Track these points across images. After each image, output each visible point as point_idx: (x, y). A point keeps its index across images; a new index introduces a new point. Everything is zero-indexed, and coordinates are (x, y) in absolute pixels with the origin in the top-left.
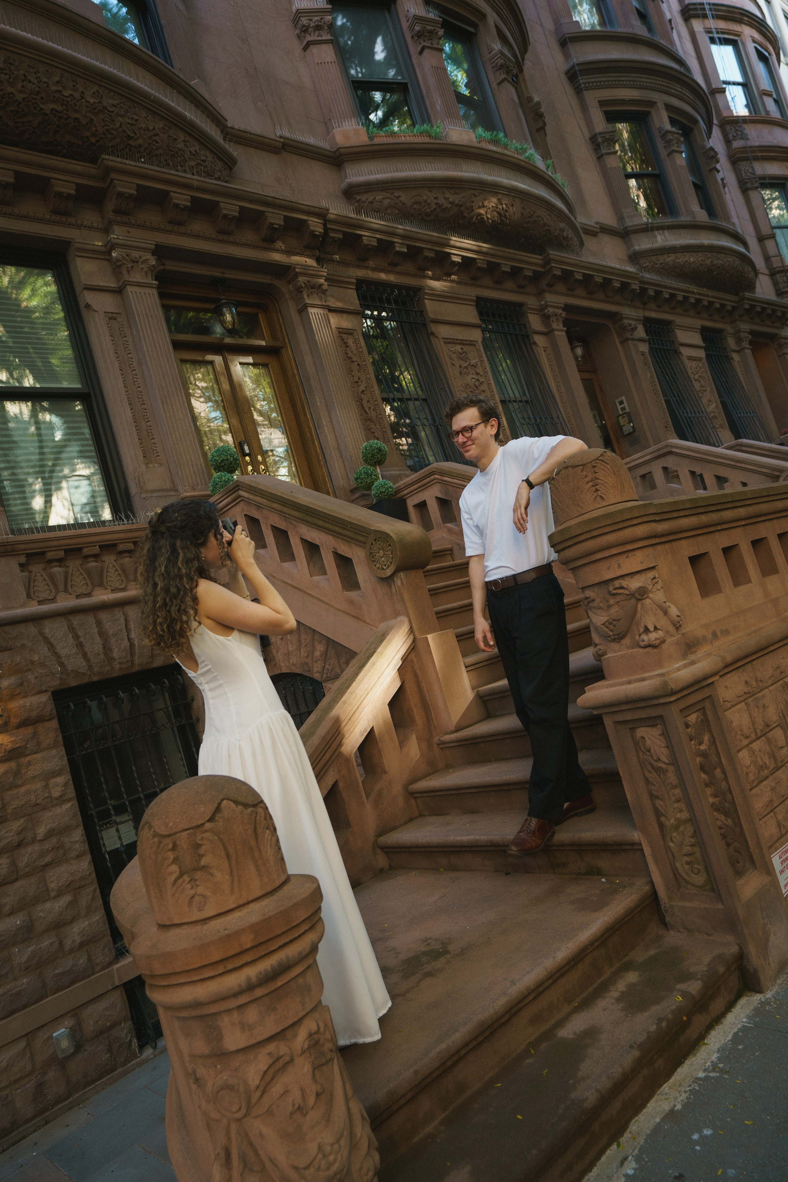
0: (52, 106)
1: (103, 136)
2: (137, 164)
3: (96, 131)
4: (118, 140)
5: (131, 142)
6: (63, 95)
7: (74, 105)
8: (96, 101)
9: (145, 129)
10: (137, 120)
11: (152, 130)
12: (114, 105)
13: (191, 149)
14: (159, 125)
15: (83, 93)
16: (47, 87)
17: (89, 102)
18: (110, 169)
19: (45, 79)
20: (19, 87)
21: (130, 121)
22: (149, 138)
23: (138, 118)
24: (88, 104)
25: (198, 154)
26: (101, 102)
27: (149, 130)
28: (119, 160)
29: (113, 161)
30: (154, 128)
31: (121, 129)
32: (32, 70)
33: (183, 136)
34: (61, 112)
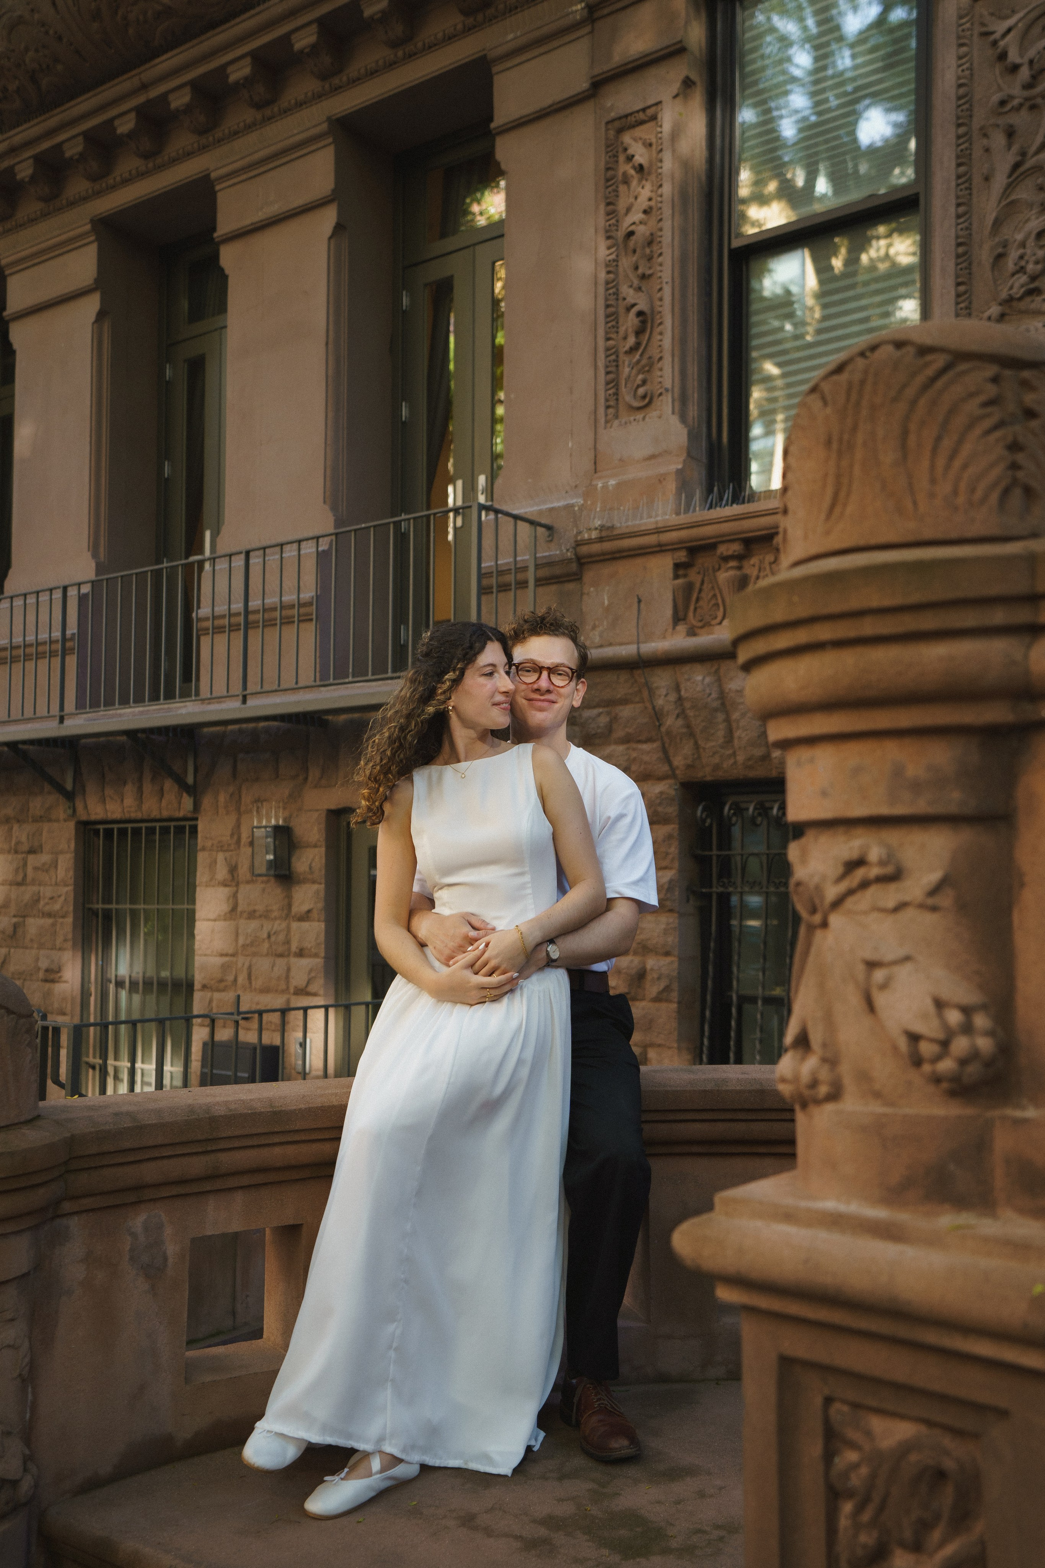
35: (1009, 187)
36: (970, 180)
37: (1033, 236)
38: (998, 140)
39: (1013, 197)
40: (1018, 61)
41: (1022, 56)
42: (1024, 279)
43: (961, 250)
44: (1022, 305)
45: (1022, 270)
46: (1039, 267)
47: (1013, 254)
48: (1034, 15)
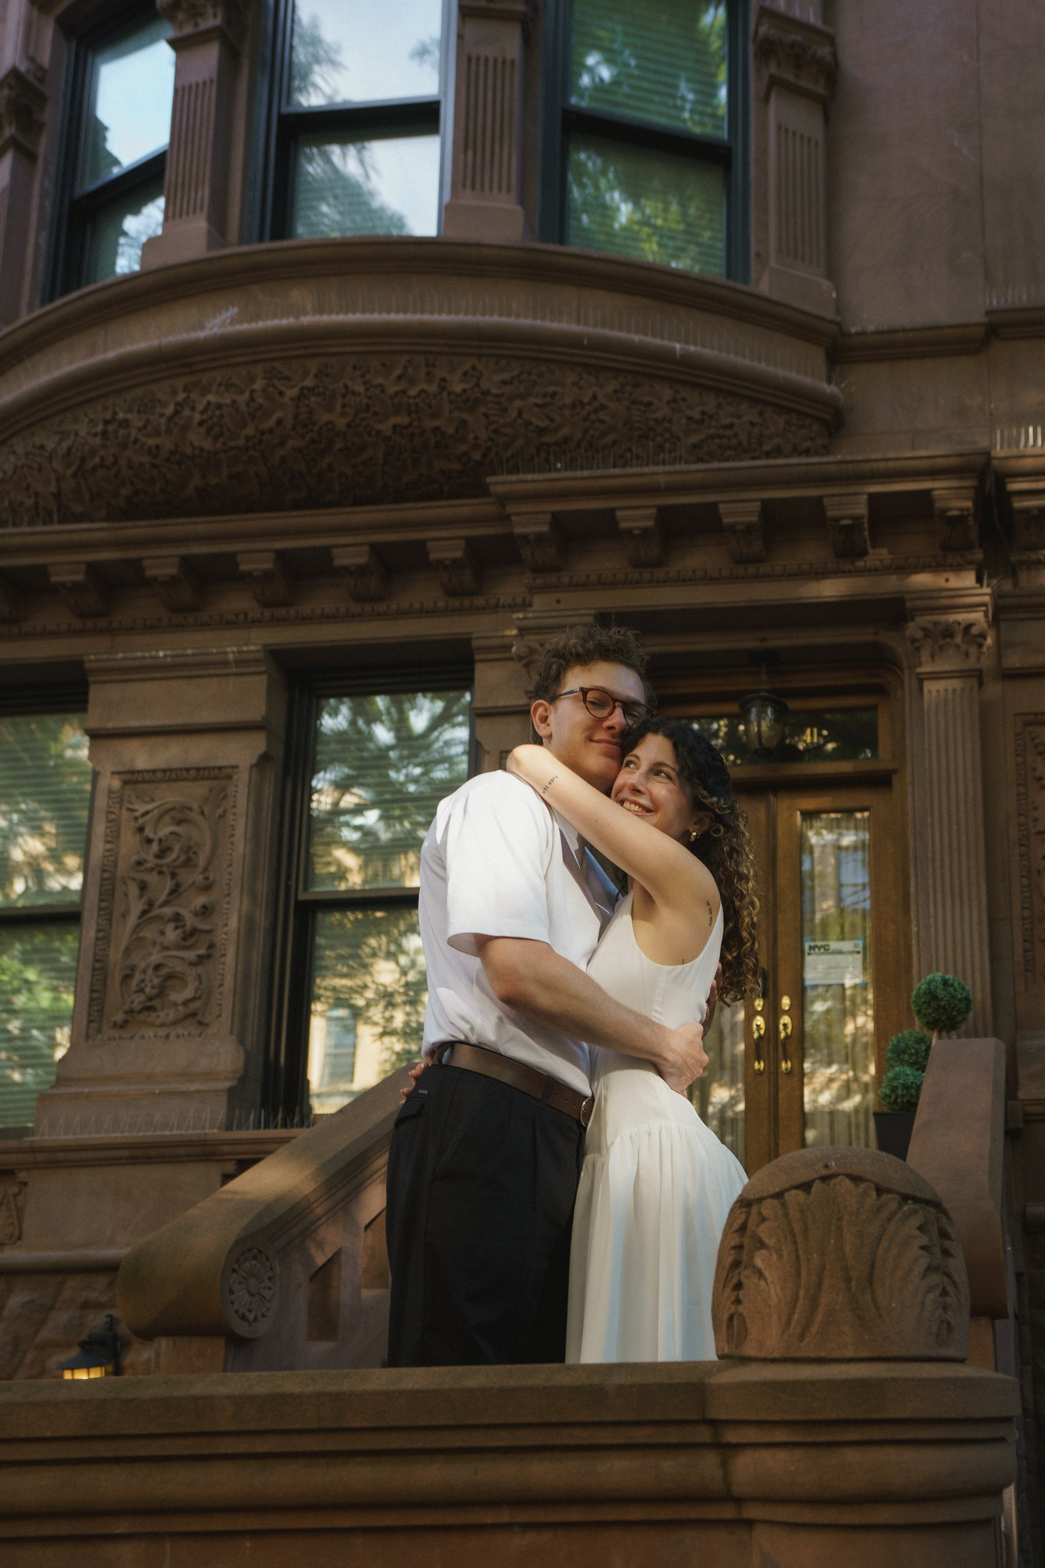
0: (393, 421)
1: (489, 444)
2: (553, 475)
3: (476, 438)
4: (520, 443)
5: (547, 439)
6: (409, 397)
7: (430, 406)
8: (467, 386)
9: (573, 406)
10: (554, 394)
11: (590, 403)
12: (504, 383)
13: (690, 413)
14: (610, 388)
15: (444, 380)
16: (383, 391)
17: (453, 393)
18: (503, 500)
19: (379, 380)
20: (339, 408)
21: (540, 401)
22: (585, 419)
23: (558, 389)
24: (452, 397)
25: (711, 417)
26: (478, 385)
27: (582, 404)
28: (514, 478)
29: (504, 483)
30: (595, 397)
31: (520, 421)
32: (358, 373)
33: (667, 393)
34: (410, 425)
35: (138, 927)
36: (111, 913)
37: (152, 966)
38: (133, 890)
39: (141, 934)
40: (151, 836)
41: (155, 833)
42: (142, 997)
43: (97, 965)
44: (141, 1017)
45: (141, 990)
46: (155, 991)
47: (138, 977)
48: (166, 807)
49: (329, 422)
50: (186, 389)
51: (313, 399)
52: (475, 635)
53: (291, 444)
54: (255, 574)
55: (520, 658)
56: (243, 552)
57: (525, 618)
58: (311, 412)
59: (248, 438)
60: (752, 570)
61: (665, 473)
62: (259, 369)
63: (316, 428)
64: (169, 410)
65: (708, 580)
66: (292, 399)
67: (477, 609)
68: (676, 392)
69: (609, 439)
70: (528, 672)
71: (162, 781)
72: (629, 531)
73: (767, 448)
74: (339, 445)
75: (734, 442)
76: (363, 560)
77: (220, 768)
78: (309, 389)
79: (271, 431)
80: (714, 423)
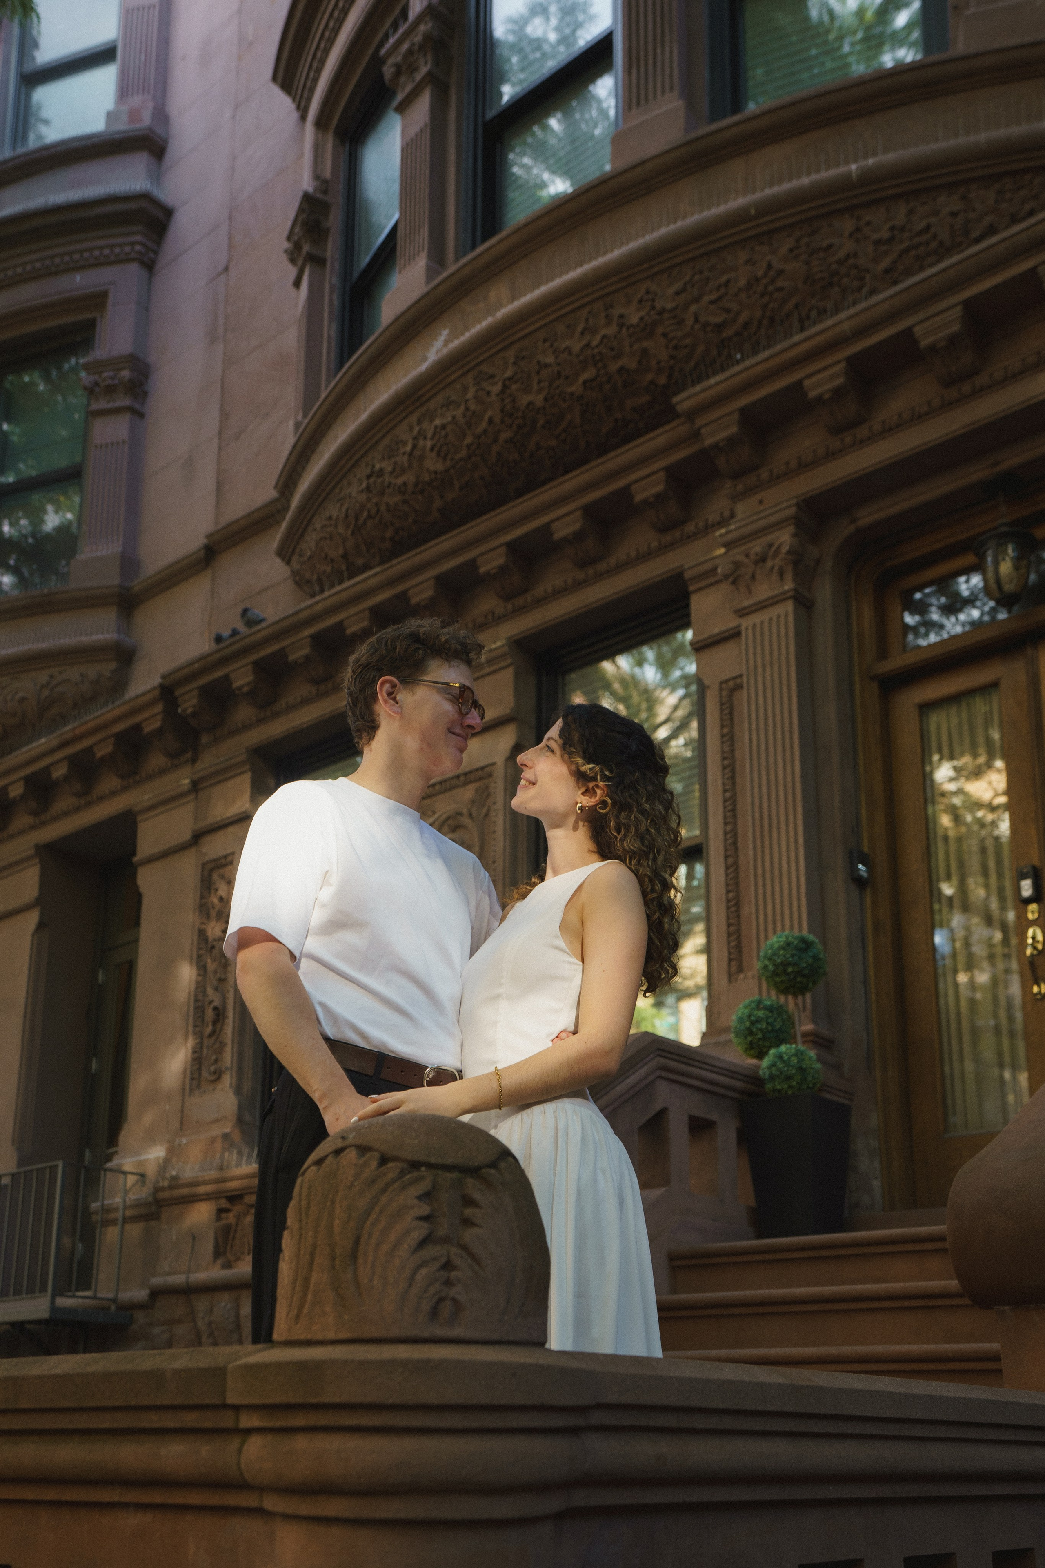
0: (581, 379)
1: (672, 362)
2: (735, 370)
3: (659, 363)
4: (700, 349)
5: (727, 333)
6: (593, 348)
7: (612, 349)
8: (642, 313)
9: (749, 286)
10: (728, 281)
11: (765, 275)
12: (678, 293)
13: (876, 236)
14: (784, 250)
15: (621, 316)
16: (570, 353)
17: (632, 326)
18: (693, 414)
19: (567, 343)
20: (535, 386)
21: (713, 297)
22: (762, 295)
23: (732, 275)
24: (631, 330)
25: (902, 229)
26: (653, 308)
27: (757, 280)
28: (698, 388)
29: (689, 397)
30: (770, 267)
31: (697, 326)
32: (548, 344)
33: (848, 224)
34: (597, 376)
48: (444, 817)
49: (530, 403)
50: (419, 422)
51: (514, 387)
52: (686, 567)
53: (503, 436)
54: (493, 572)
55: (726, 577)
56: (482, 554)
57: (727, 533)
58: (514, 401)
59: (468, 447)
60: (966, 388)
61: (848, 318)
62: (469, 379)
63: (520, 414)
64: (408, 448)
65: (917, 417)
66: (497, 395)
67: (689, 537)
68: (859, 219)
69: (791, 304)
70: (738, 589)
71: (439, 793)
72: (819, 399)
73: (975, 234)
74: (541, 422)
75: (934, 245)
76: (577, 526)
77: (482, 768)
78: (509, 379)
79: (485, 431)
80: (906, 235)
